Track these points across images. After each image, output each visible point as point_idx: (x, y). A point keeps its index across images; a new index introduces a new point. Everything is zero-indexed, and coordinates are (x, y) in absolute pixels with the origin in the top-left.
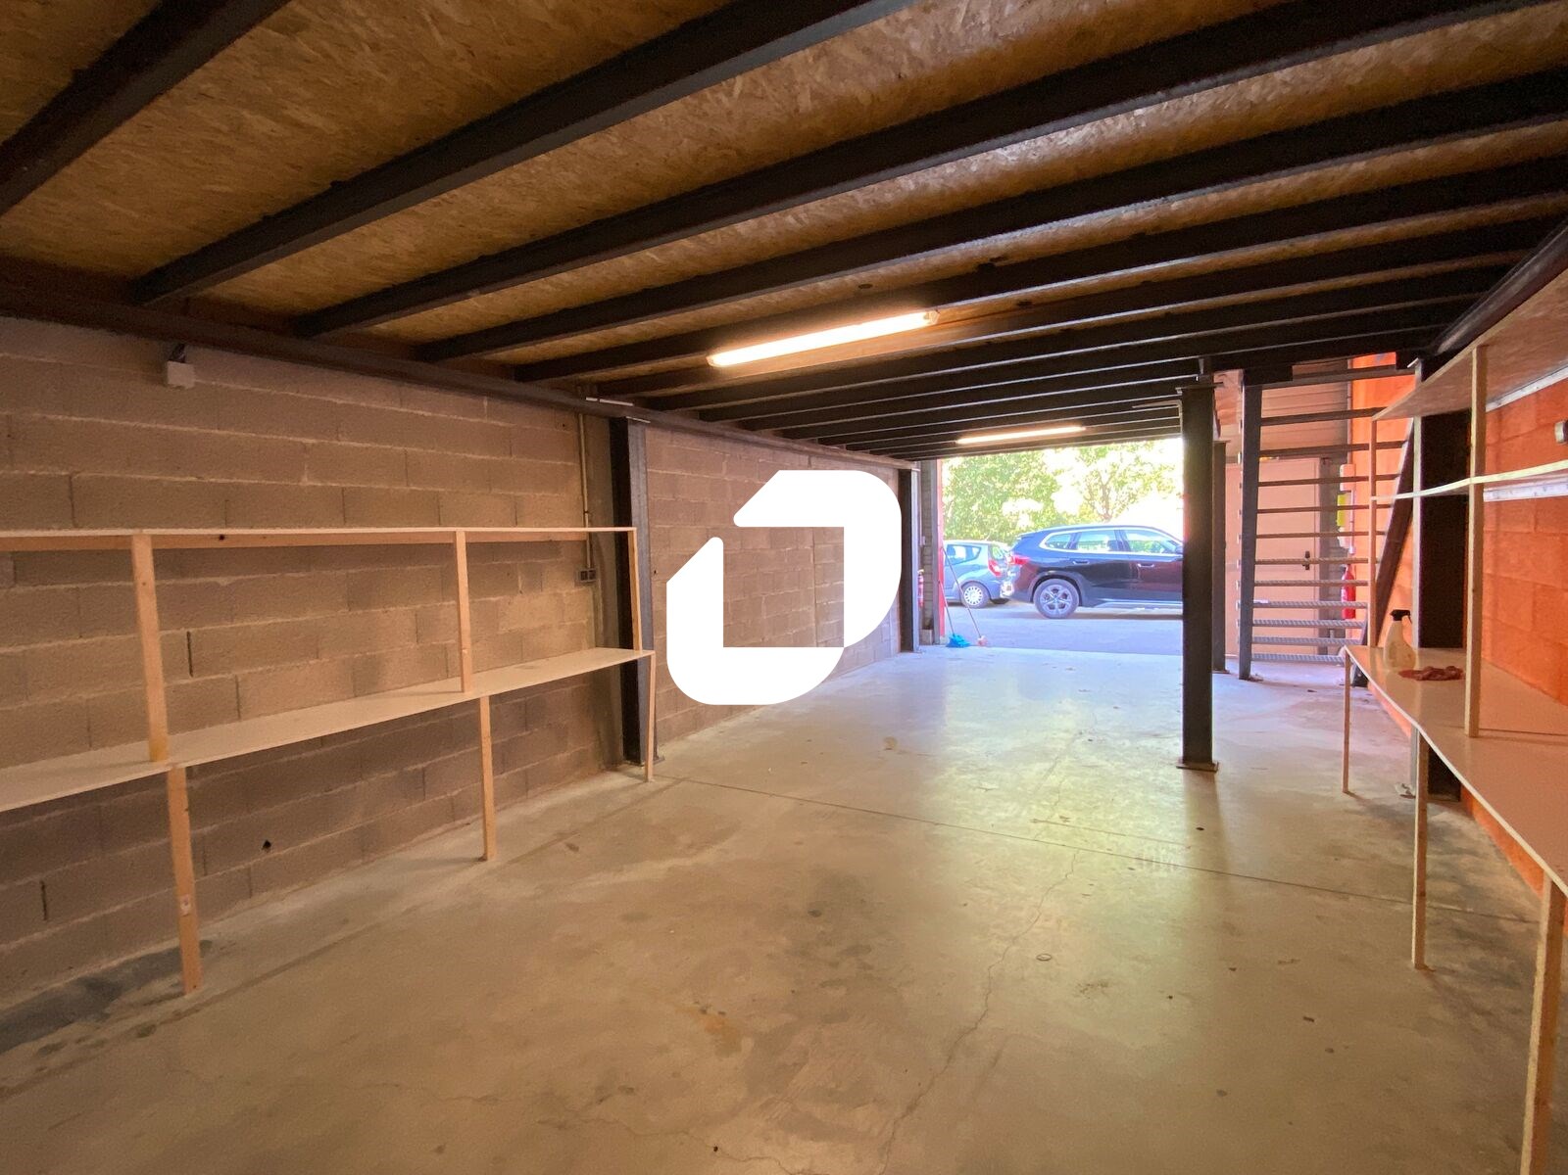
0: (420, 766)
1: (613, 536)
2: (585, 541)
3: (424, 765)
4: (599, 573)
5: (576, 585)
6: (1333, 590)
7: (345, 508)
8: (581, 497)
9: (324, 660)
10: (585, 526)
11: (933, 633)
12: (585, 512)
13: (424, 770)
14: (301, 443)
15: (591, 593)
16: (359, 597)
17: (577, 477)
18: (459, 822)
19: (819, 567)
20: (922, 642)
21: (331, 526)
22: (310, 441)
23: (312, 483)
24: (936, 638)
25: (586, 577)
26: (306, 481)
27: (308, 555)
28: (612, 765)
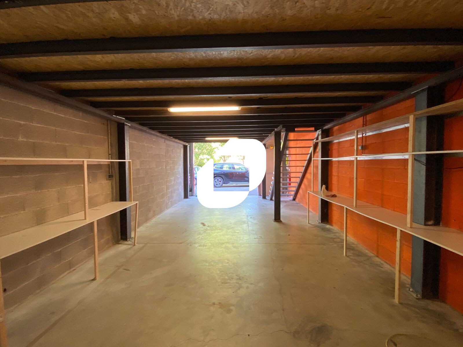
0: (59, 250)
1: (118, 163)
2: (109, 165)
3: (61, 249)
4: (114, 176)
5: (107, 180)
6: (285, 179)
7: (35, 150)
8: (108, 149)
9: (26, 211)
10: (109, 159)
11: (192, 193)
12: (109, 154)
13: (61, 251)
14: (20, 123)
15: (110, 183)
16: (39, 186)
17: (107, 142)
18: (72, 269)
19: (167, 173)
20: (190, 196)
21: (30, 157)
22: (22, 123)
23: (22, 140)
24: (193, 194)
25: (110, 177)
26: (20, 139)
27: (22, 169)
28: (117, 242)
